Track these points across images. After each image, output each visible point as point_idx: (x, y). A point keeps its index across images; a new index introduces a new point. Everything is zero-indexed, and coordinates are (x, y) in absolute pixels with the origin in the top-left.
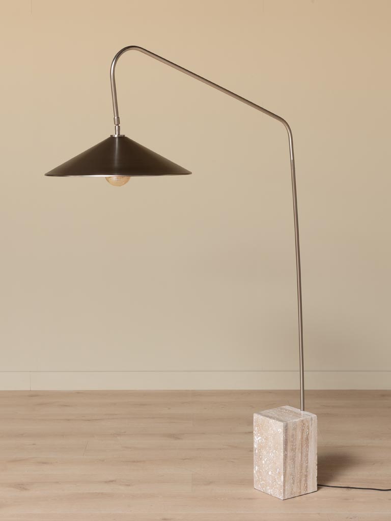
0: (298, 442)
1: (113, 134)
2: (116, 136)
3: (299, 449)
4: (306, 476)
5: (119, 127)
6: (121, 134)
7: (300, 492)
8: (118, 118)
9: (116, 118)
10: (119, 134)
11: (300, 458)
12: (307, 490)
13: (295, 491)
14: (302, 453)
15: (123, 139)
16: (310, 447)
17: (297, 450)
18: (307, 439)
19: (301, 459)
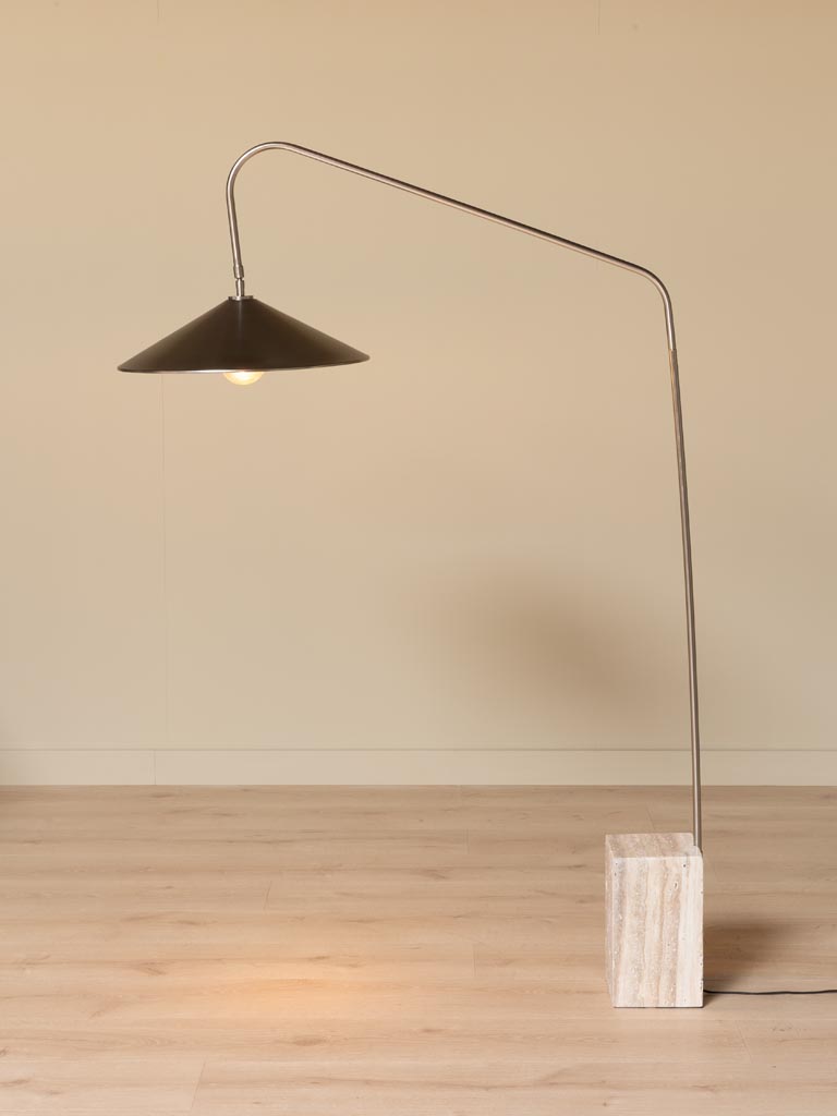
0: (652, 902)
1: (233, 293)
2: (238, 298)
3: (654, 916)
4: (673, 973)
5: (243, 282)
6: (247, 294)
7: (658, 1002)
8: (241, 266)
9: (237, 266)
10: (243, 295)
11: (656, 935)
12: (675, 1000)
13: (643, 995)
14: (662, 925)
15: (250, 304)
16: (682, 917)
17: (649, 917)
18: (676, 900)
19: (661, 936)
